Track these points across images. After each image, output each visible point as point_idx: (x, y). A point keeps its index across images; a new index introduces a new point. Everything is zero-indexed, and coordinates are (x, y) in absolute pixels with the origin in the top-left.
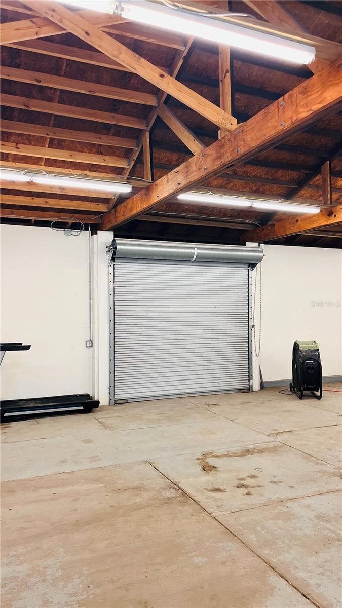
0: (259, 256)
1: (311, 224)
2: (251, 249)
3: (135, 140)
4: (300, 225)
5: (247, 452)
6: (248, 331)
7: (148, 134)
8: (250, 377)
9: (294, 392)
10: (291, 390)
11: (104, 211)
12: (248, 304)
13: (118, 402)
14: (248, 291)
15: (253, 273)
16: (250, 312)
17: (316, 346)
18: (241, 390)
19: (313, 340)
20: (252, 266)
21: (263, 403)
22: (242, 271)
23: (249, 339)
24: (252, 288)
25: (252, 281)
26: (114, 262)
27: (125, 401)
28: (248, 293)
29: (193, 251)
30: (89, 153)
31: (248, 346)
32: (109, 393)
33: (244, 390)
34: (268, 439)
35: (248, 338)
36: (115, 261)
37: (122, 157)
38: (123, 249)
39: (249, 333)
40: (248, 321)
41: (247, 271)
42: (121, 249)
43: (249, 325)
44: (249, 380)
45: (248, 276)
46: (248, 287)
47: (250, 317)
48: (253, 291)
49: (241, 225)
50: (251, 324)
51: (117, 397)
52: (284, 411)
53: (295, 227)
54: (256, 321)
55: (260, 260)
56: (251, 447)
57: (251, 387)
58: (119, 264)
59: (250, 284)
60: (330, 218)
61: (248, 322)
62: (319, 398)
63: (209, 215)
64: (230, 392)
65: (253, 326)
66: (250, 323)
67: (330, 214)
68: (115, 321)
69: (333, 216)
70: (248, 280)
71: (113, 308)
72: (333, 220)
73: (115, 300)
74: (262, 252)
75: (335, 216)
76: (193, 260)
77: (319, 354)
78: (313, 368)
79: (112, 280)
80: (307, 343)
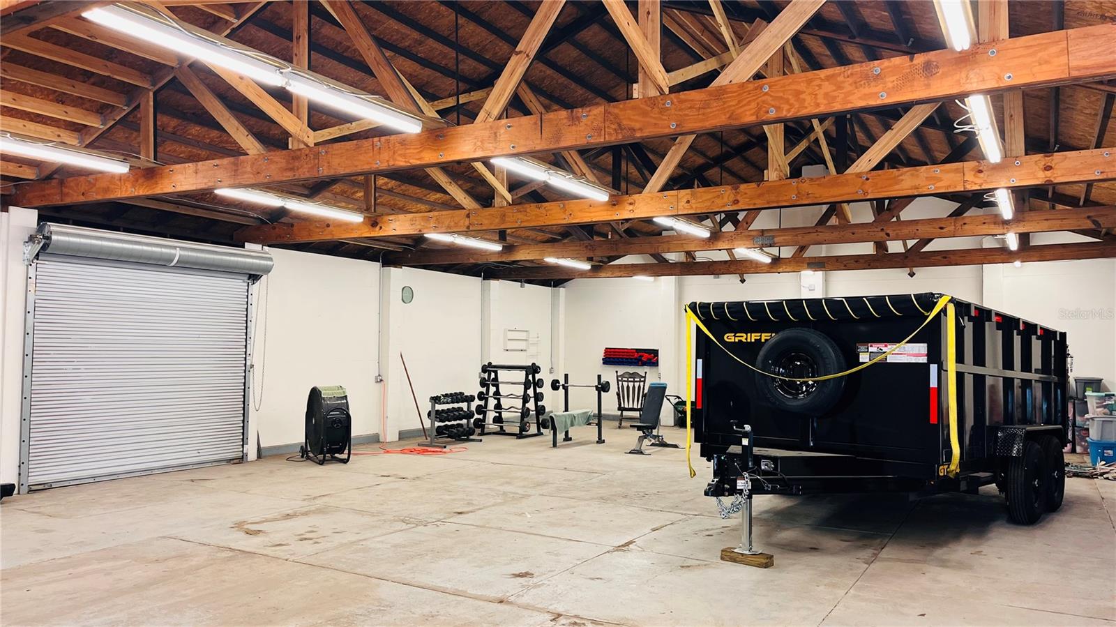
0: (267, 265)
1: (347, 232)
2: (252, 254)
3: (124, 95)
4: (333, 231)
5: (288, 516)
6: (245, 372)
7: (151, 94)
8: (244, 441)
9: (308, 458)
10: (302, 457)
11: (31, 178)
12: (246, 333)
13: (33, 488)
14: (247, 315)
15: (255, 288)
16: (248, 346)
17: (344, 392)
18: (229, 461)
19: (338, 385)
20: (254, 278)
21: (271, 472)
22: (239, 284)
23: (245, 385)
24: (252, 310)
25: (253, 300)
26: (38, 259)
27: (46, 487)
28: (247, 317)
29: (173, 251)
30: (42, 99)
31: (244, 396)
32: (20, 474)
33: (235, 461)
34: (305, 503)
35: (245, 383)
36: (40, 258)
37: (92, 111)
38: (62, 241)
39: (245, 376)
40: (245, 358)
41: (246, 284)
42: (58, 241)
43: (245, 364)
44: (243, 445)
45: (248, 292)
46: (247, 309)
47: (248, 353)
48: (254, 315)
49: (241, 218)
50: (248, 363)
51: (32, 480)
52: (308, 478)
53: (325, 233)
54: (256, 359)
55: (267, 270)
56: (290, 512)
57: (245, 455)
58: (47, 263)
59: (249, 304)
60: (373, 229)
61: (245, 360)
62: (345, 461)
63: (197, 200)
64: (214, 464)
65: (252, 366)
66: (247, 361)
67: (374, 224)
68: (34, 356)
69: (378, 227)
70: (247, 298)
71: (31, 334)
72: (376, 233)
73: (36, 320)
74: (271, 259)
75: (381, 228)
76: (172, 264)
77: (347, 402)
78: (340, 421)
79: (32, 287)
80: (330, 388)
